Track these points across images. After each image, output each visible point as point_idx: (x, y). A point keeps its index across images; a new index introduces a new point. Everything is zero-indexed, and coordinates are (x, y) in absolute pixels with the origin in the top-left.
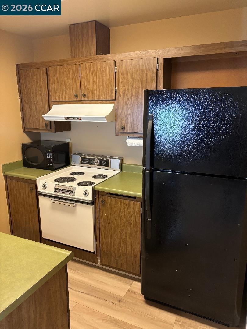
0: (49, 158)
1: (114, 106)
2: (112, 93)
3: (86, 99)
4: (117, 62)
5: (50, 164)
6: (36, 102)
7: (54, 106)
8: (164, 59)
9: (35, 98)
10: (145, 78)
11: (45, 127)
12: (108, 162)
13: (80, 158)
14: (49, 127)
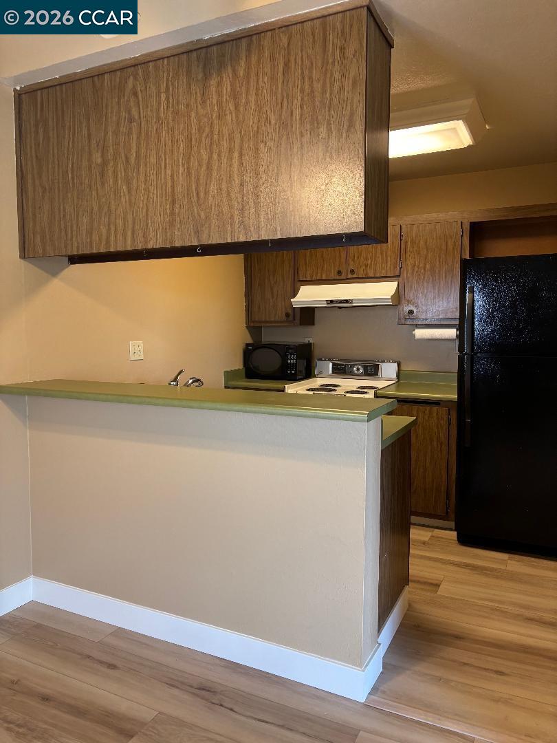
0: (291, 363)
1: (398, 285)
2: (395, 267)
3: (354, 276)
4: (404, 227)
5: (291, 371)
6: (272, 283)
7: (302, 288)
8: (471, 223)
9: (271, 278)
10: (444, 247)
11: (284, 318)
12: (376, 367)
13: (331, 365)
14: (291, 318)
